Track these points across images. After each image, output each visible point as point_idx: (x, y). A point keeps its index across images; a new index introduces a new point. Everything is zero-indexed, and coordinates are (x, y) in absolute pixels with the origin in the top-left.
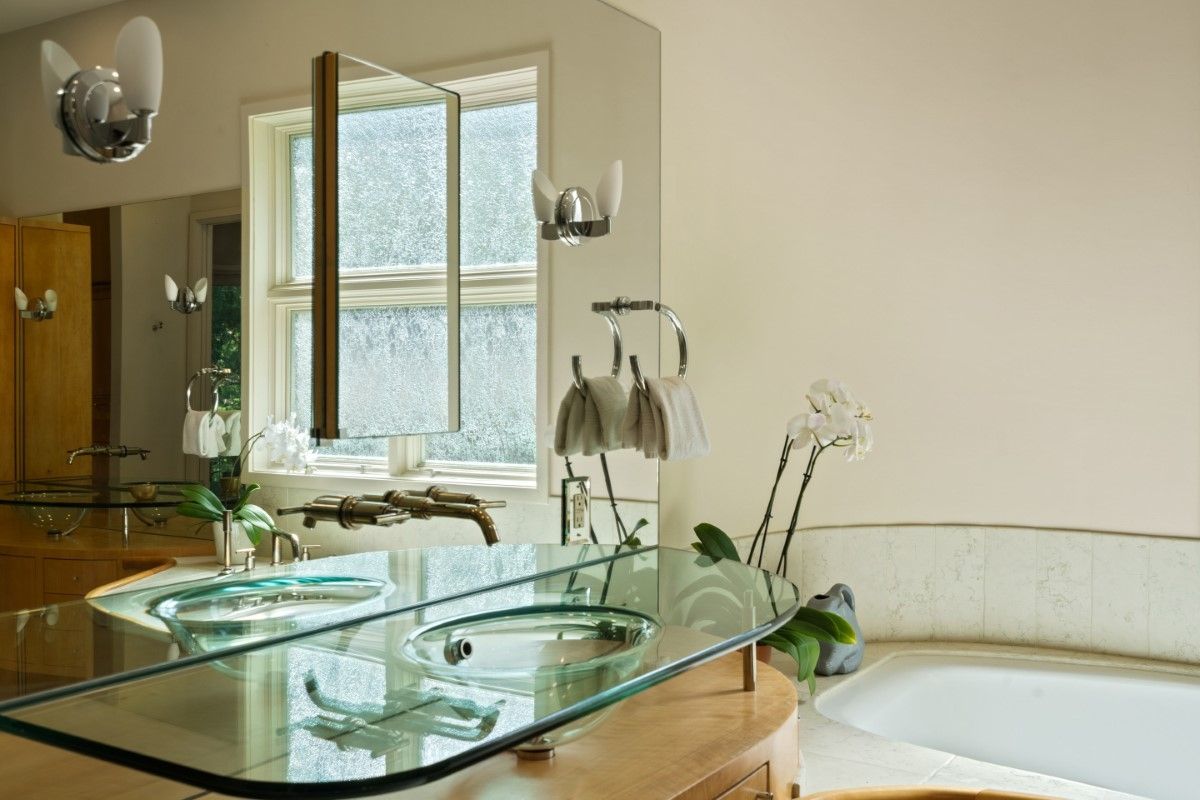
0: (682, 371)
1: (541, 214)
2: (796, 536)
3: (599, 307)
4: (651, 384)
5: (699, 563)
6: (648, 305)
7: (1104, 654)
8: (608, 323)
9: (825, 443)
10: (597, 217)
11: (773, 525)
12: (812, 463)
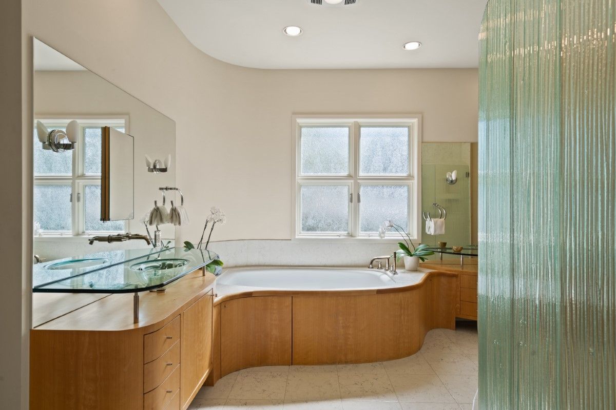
0: (182, 204)
1: (148, 166)
2: (209, 244)
3: (161, 189)
4: (176, 207)
5: (186, 251)
6: (175, 189)
7: (272, 266)
8: (163, 193)
9: (216, 221)
10: (164, 167)
11: (203, 241)
12: (213, 226)
